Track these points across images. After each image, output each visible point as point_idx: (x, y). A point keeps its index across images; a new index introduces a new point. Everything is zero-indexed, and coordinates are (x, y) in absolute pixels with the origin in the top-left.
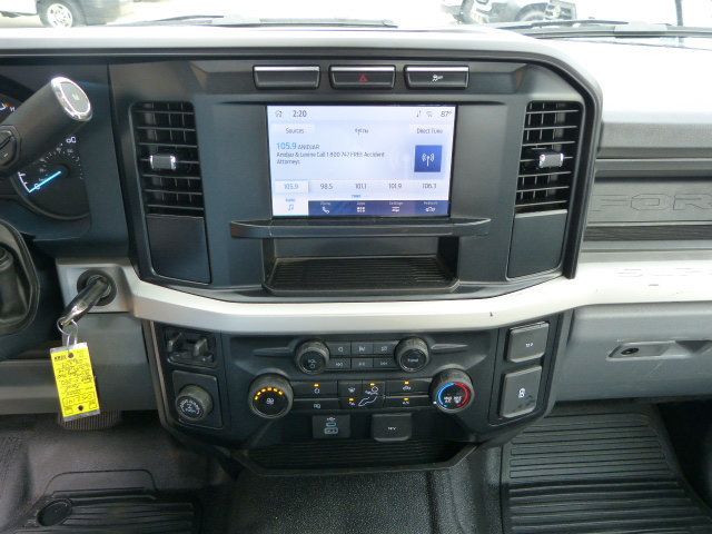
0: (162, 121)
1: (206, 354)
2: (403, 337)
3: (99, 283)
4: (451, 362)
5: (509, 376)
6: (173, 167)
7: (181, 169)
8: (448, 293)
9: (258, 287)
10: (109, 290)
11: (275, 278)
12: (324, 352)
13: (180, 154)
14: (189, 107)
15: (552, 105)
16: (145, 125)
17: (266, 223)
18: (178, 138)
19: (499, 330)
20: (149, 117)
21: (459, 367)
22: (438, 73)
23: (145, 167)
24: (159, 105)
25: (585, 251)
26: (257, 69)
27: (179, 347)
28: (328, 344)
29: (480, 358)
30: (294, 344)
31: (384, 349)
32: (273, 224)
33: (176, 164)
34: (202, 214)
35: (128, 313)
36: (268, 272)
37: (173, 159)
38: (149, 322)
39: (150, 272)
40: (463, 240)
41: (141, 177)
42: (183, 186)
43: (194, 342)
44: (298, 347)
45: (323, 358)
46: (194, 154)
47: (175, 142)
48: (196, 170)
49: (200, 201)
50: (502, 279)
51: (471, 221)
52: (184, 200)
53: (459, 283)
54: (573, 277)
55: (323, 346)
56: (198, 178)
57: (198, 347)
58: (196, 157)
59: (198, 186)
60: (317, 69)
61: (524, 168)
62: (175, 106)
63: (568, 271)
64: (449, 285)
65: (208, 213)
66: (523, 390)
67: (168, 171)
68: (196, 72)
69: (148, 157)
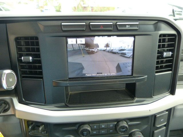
0: (27, 44)
1: (44, 131)
2: (118, 121)
3: (3, 104)
4: (135, 129)
5: (156, 132)
6: (31, 61)
7: (34, 62)
8: (133, 103)
9: (63, 104)
10: (7, 107)
11: (69, 100)
12: (89, 129)
13: (34, 56)
14: (37, 38)
15: (164, 35)
16: (21, 45)
17: (66, 80)
18: (33, 50)
19: (152, 116)
20: (23, 43)
21: (138, 130)
22: (128, 25)
23: (20, 61)
24: (26, 38)
25: (178, 85)
26: (62, 24)
27: (33, 129)
28: (91, 125)
29: (146, 126)
30: (77, 126)
31: (111, 126)
32: (69, 81)
33: (32, 60)
34: (42, 78)
35: (14, 115)
36: (67, 98)
37: (31, 58)
38: (22, 119)
39: (23, 100)
40: (137, 84)
41: (19, 65)
42: (35, 68)
43: (39, 126)
44: (79, 127)
45: (89, 131)
46: (39, 56)
47: (32, 51)
48: (40, 62)
49: (41, 73)
50: (151, 97)
51: (141, 77)
52: (36, 73)
53: (136, 99)
54: (175, 94)
55: (89, 126)
56: (41, 65)
57: (40, 129)
58: (40, 57)
59: (40, 67)
60: (85, 23)
61: (158, 58)
62: (32, 38)
63: (173, 92)
64: (133, 100)
65: (44, 78)
66: (160, 136)
67: (29, 63)
68: (40, 25)
69: (21, 58)
